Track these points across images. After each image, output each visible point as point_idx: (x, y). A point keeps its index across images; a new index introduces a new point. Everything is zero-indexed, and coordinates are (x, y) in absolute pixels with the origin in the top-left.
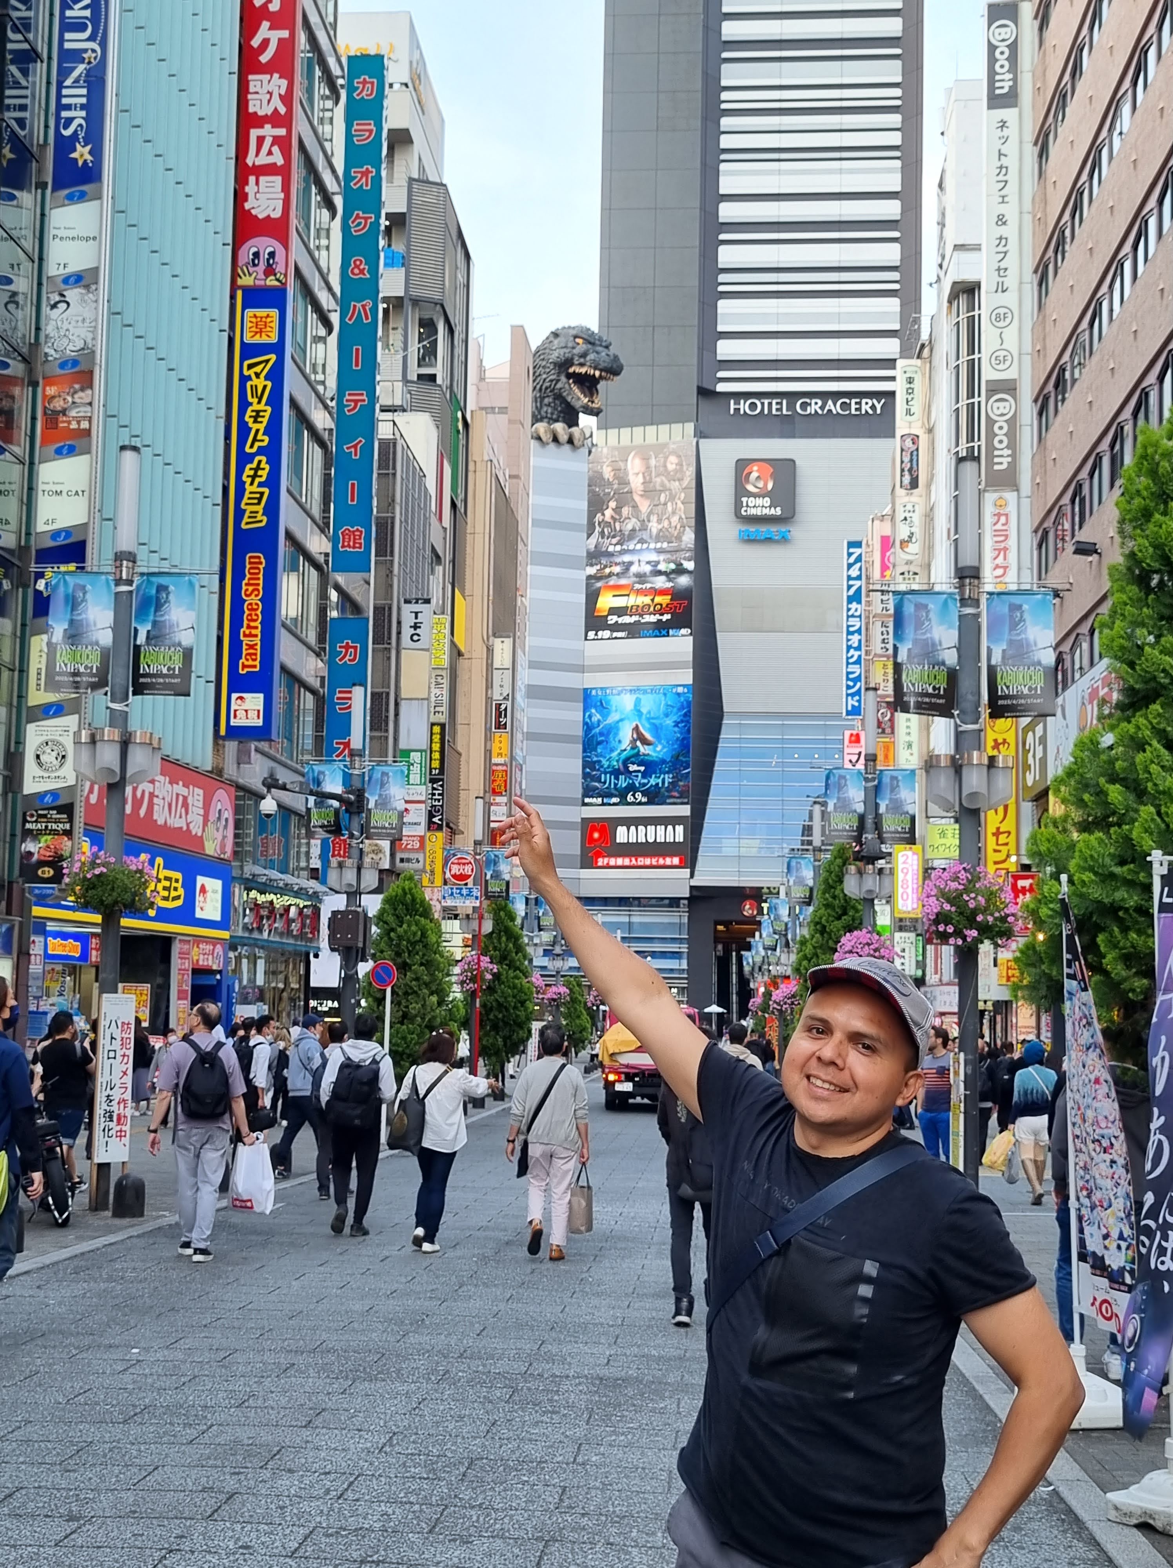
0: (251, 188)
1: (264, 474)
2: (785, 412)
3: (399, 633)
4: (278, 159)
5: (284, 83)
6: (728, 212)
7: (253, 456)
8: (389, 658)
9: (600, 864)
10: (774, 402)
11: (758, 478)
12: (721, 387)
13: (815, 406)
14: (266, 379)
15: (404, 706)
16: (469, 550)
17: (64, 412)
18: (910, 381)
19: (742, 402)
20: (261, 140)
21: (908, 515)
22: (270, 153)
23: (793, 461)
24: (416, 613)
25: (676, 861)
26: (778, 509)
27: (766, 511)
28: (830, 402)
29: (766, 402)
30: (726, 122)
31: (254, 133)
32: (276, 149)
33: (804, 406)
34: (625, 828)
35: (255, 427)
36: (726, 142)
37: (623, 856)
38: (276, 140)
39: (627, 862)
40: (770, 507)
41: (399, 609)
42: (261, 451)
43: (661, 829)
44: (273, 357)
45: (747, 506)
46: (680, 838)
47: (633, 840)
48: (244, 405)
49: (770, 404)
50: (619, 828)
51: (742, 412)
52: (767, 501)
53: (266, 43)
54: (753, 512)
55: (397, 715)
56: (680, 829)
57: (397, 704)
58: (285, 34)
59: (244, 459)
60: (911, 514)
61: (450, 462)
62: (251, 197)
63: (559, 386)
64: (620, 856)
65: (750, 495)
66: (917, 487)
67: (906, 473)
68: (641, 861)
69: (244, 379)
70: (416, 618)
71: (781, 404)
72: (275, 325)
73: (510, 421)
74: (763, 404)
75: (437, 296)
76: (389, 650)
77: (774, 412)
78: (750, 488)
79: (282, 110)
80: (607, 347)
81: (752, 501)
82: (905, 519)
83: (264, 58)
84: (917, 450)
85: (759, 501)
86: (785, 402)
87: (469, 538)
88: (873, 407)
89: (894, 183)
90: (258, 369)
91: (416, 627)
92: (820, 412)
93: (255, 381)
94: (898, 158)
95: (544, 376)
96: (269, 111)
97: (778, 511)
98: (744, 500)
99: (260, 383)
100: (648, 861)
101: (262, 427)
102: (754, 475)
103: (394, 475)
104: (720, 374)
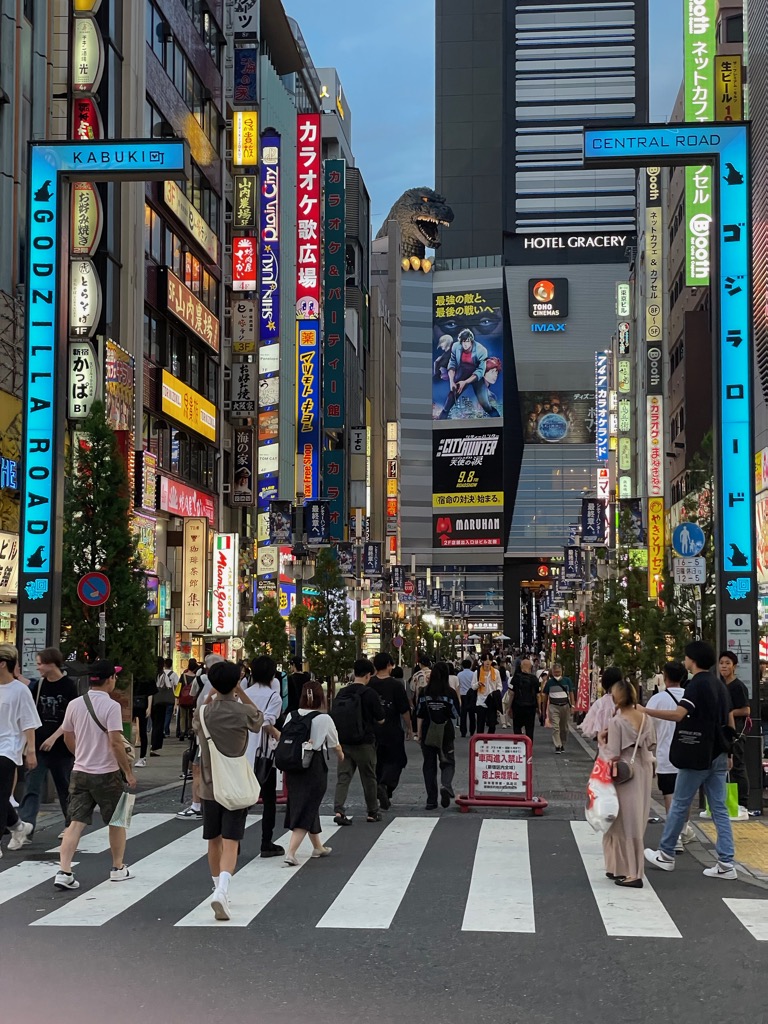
0: (301, 274)
1: (311, 407)
2: (560, 246)
3: (349, 445)
4: (313, 260)
5: (315, 224)
6: (521, 113)
7: (305, 399)
8: (345, 459)
9: (446, 544)
10: (554, 239)
11: (544, 291)
12: (519, 231)
13: (580, 242)
14: (311, 362)
15: (353, 485)
17: (267, 427)
19: (532, 240)
20: (305, 251)
22: (310, 257)
23: (566, 279)
24: (358, 435)
25: (495, 542)
26: (557, 311)
27: (549, 313)
28: (590, 239)
29: (548, 239)
30: (519, 53)
31: (302, 248)
32: (312, 255)
33: (573, 242)
34: (461, 521)
35: (306, 385)
36: (519, 66)
37: (461, 539)
38: (313, 251)
39: (463, 543)
40: (552, 310)
41: (349, 433)
42: (309, 396)
43: (485, 521)
44: (314, 352)
45: (537, 310)
46: (497, 527)
47: (467, 528)
48: (301, 375)
49: (551, 241)
51: (533, 247)
52: (550, 306)
53: (306, 205)
54: (541, 313)
55: (349, 489)
56: (497, 521)
58: (315, 201)
59: (302, 400)
61: (363, 326)
62: (301, 278)
64: (458, 539)
65: (538, 302)
68: (472, 542)
69: (301, 363)
70: (359, 437)
71: (557, 241)
72: (315, 337)
74: (546, 241)
75: (354, 234)
76: (344, 454)
77: (554, 246)
78: (539, 298)
79: (315, 237)
80: (443, 203)
81: (540, 306)
83: (306, 212)
85: (545, 307)
86: (560, 239)
88: (619, 242)
89: (630, 92)
90: (307, 358)
91: (358, 442)
92: (584, 245)
93: (306, 364)
94: (633, 75)
96: (309, 238)
97: (557, 313)
98: (535, 306)
99: (308, 364)
100: (477, 542)
101: (309, 385)
102: (541, 289)
104: (518, 222)
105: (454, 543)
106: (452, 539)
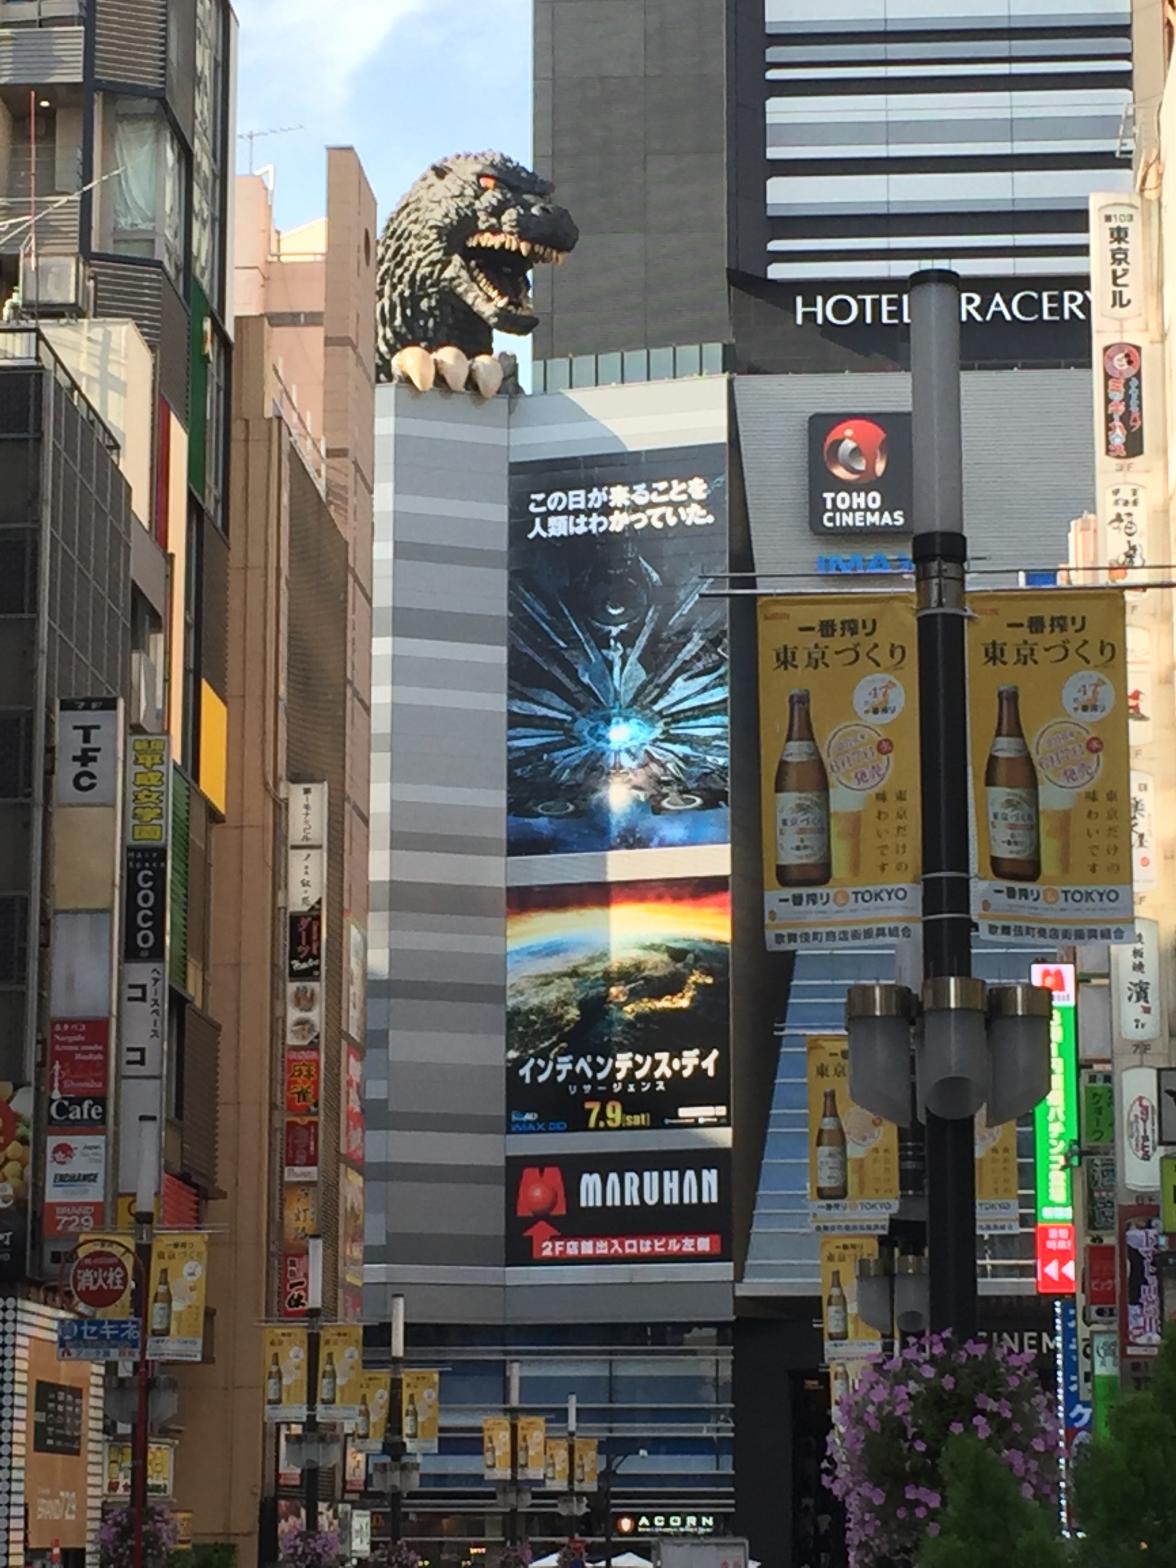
2: (906, 318)
3: (49, 772)
8: (28, 825)
9: (547, 1253)
10: (885, 298)
11: (855, 452)
15: (61, 929)
16: (234, 602)
18: (1119, 234)
19: (819, 299)
21: (1123, 510)
24: (87, 732)
25: (704, 1244)
26: (898, 514)
27: (873, 519)
28: (998, 298)
29: (868, 299)
34: (596, 1177)
37: (594, 1235)
39: (602, 1248)
40: (881, 510)
41: (49, 723)
43: (671, 1179)
45: (835, 509)
46: (711, 1195)
47: (613, 1200)
49: (877, 304)
50: (586, 1177)
51: (820, 320)
52: (875, 499)
54: (847, 519)
55: (45, 945)
56: (710, 1177)
57: (45, 923)
60: (1130, 509)
61: (185, 421)
63: (448, 273)
64: (587, 1237)
65: (840, 485)
66: (1140, 452)
67: (1117, 423)
68: (632, 1246)
70: (86, 739)
71: (899, 303)
73: (329, 341)
74: (862, 304)
75: (153, 82)
76: (27, 809)
77: (885, 319)
78: (840, 472)
81: (843, 499)
82: (1119, 518)
84: (1138, 375)
85: (859, 500)
86: (905, 298)
87: (234, 579)
91: (85, 758)
92: (979, 318)
95: (420, 254)
97: (898, 519)
98: (828, 496)
100: (645, 1246)
102: (849, 445)
103: (39, 440)
104: (775, 245)
105: (572, 1248)
106: (566, 1235)
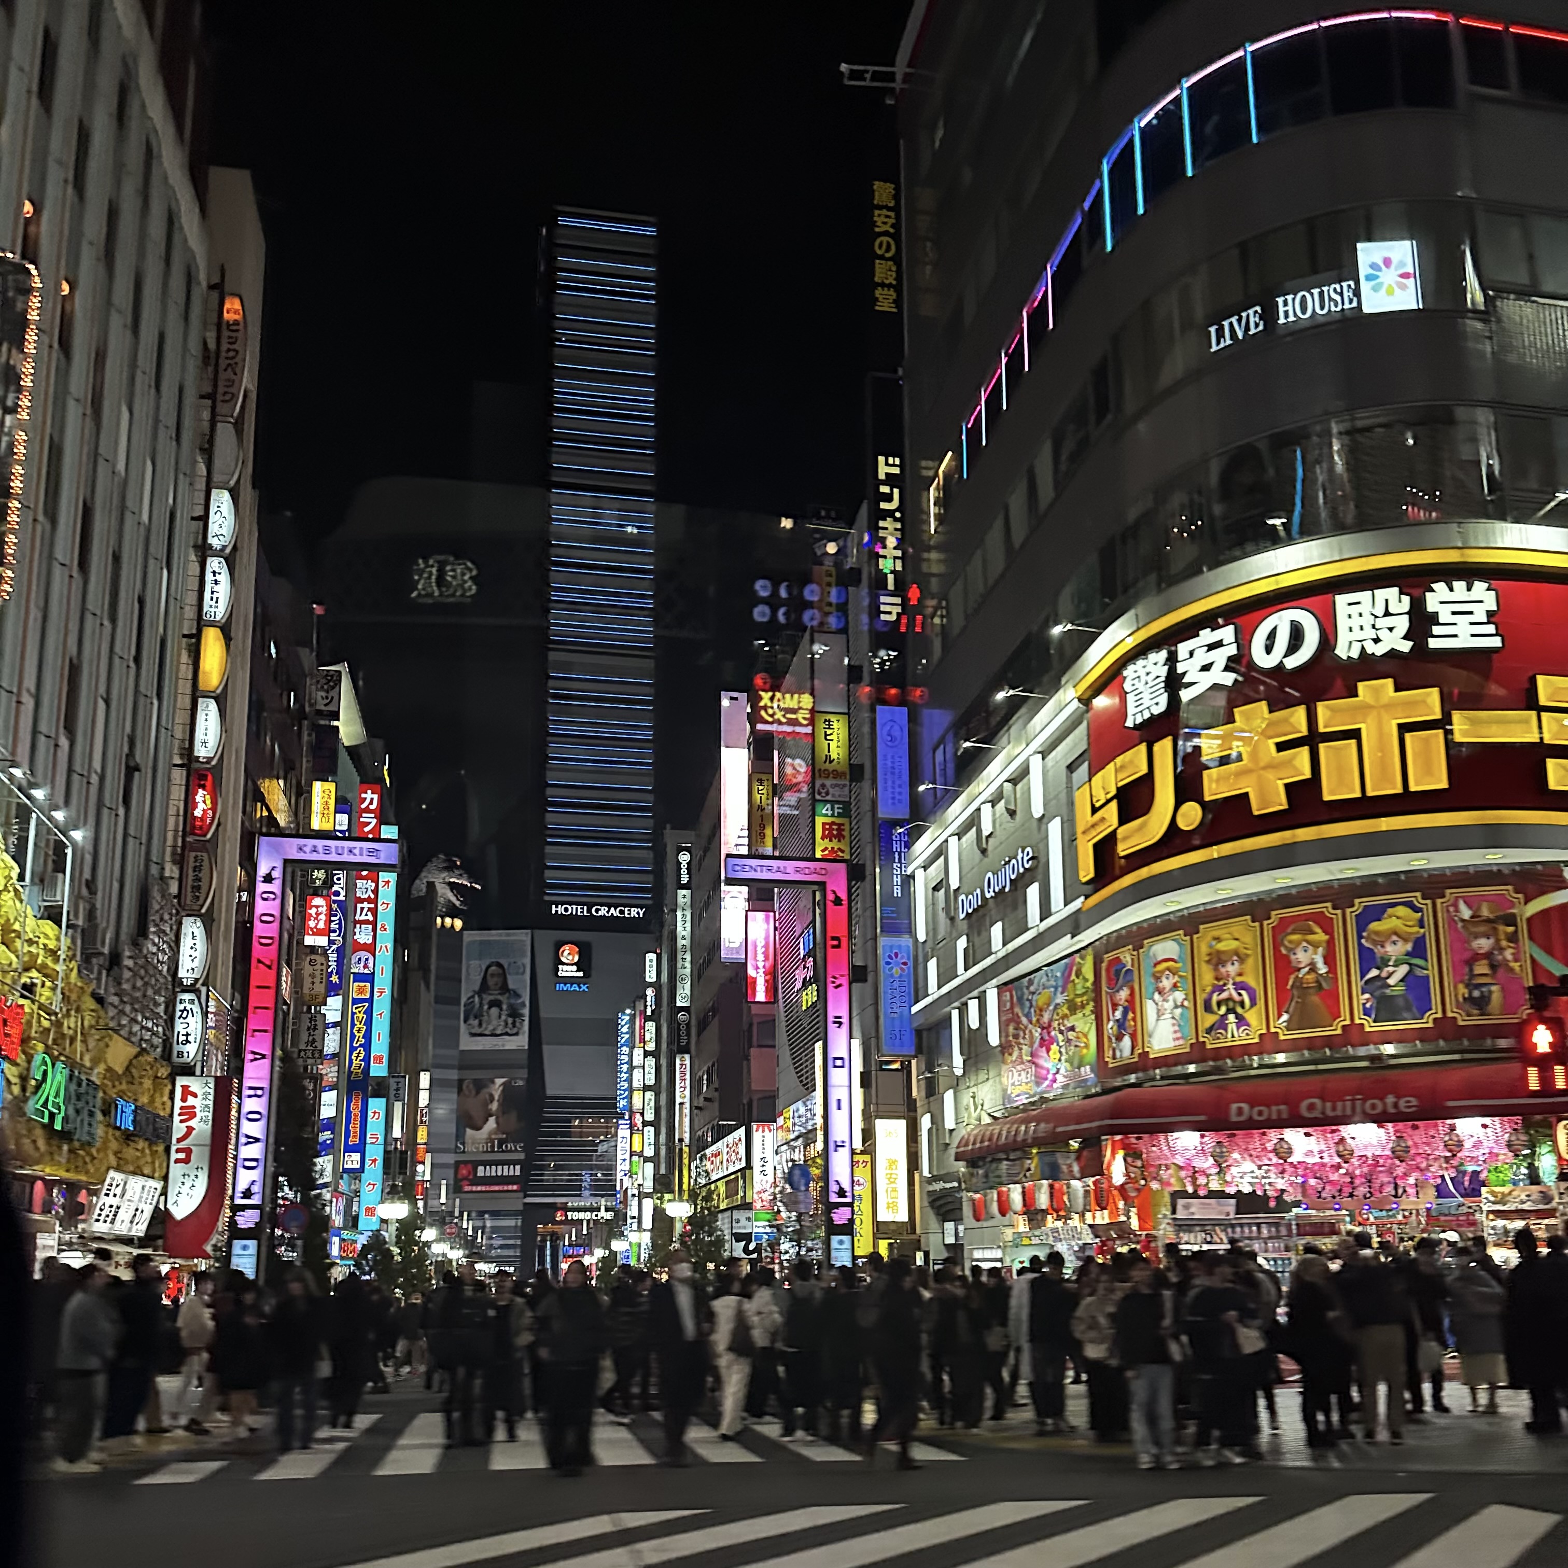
0: (357, 930)
1: (362, 1056)
2: (585, 914)
4: (370, 917)
5: (373, 884)
6: (552, 794)
7: (356, 1048)
9: (466, 1190)
12: (547, 898)
13: (603, 911)
14: (364, 1013)
17: (326, 1074)
20: (362, 909)
22: (367, 915)
23: (590, 944)
25: (515, 1187)
27: (573, 974)
31: (359, 906)
32: (369, 913)
33: (597, 911)
34: (483, 1167)
35: (358, 1035)
37: (482, 1185)
38: (369, 909)
39: (483, 1188)
40: (576, 971)
42: (360, 1045)
43: (506, 1168)
44: (367, 1004)
45: (561, 970)
46: (518, 1173)
47: (488, 1174)
48: (353, 1025)
50: (479, 1167)
52: (575, 968)
54: (565, 974)
56: (518, 1168)
59: (353, 1049)
62: (358, 934)
64: (479, 1185)
65: (564, 964)
72: (369, 990)
78: (564, 960)
81: (565, 968)
85: (569, 968)
88: (638, 913)
96: (366, 896)
97: (581, 974)
98: (560, 967)
99: (361, 1015)
100: (497, 1188)
101: (361, 1035)
102: (566, 953)
104: (546, 891)
